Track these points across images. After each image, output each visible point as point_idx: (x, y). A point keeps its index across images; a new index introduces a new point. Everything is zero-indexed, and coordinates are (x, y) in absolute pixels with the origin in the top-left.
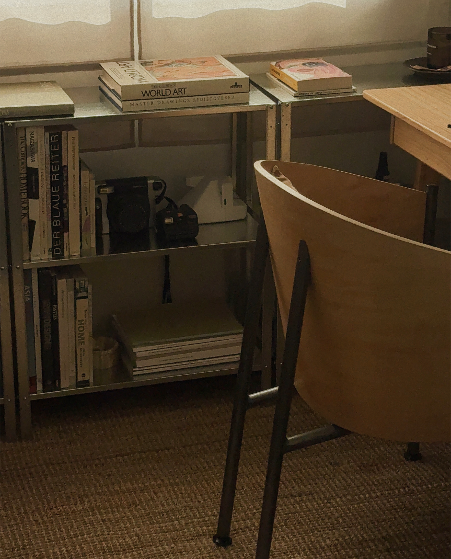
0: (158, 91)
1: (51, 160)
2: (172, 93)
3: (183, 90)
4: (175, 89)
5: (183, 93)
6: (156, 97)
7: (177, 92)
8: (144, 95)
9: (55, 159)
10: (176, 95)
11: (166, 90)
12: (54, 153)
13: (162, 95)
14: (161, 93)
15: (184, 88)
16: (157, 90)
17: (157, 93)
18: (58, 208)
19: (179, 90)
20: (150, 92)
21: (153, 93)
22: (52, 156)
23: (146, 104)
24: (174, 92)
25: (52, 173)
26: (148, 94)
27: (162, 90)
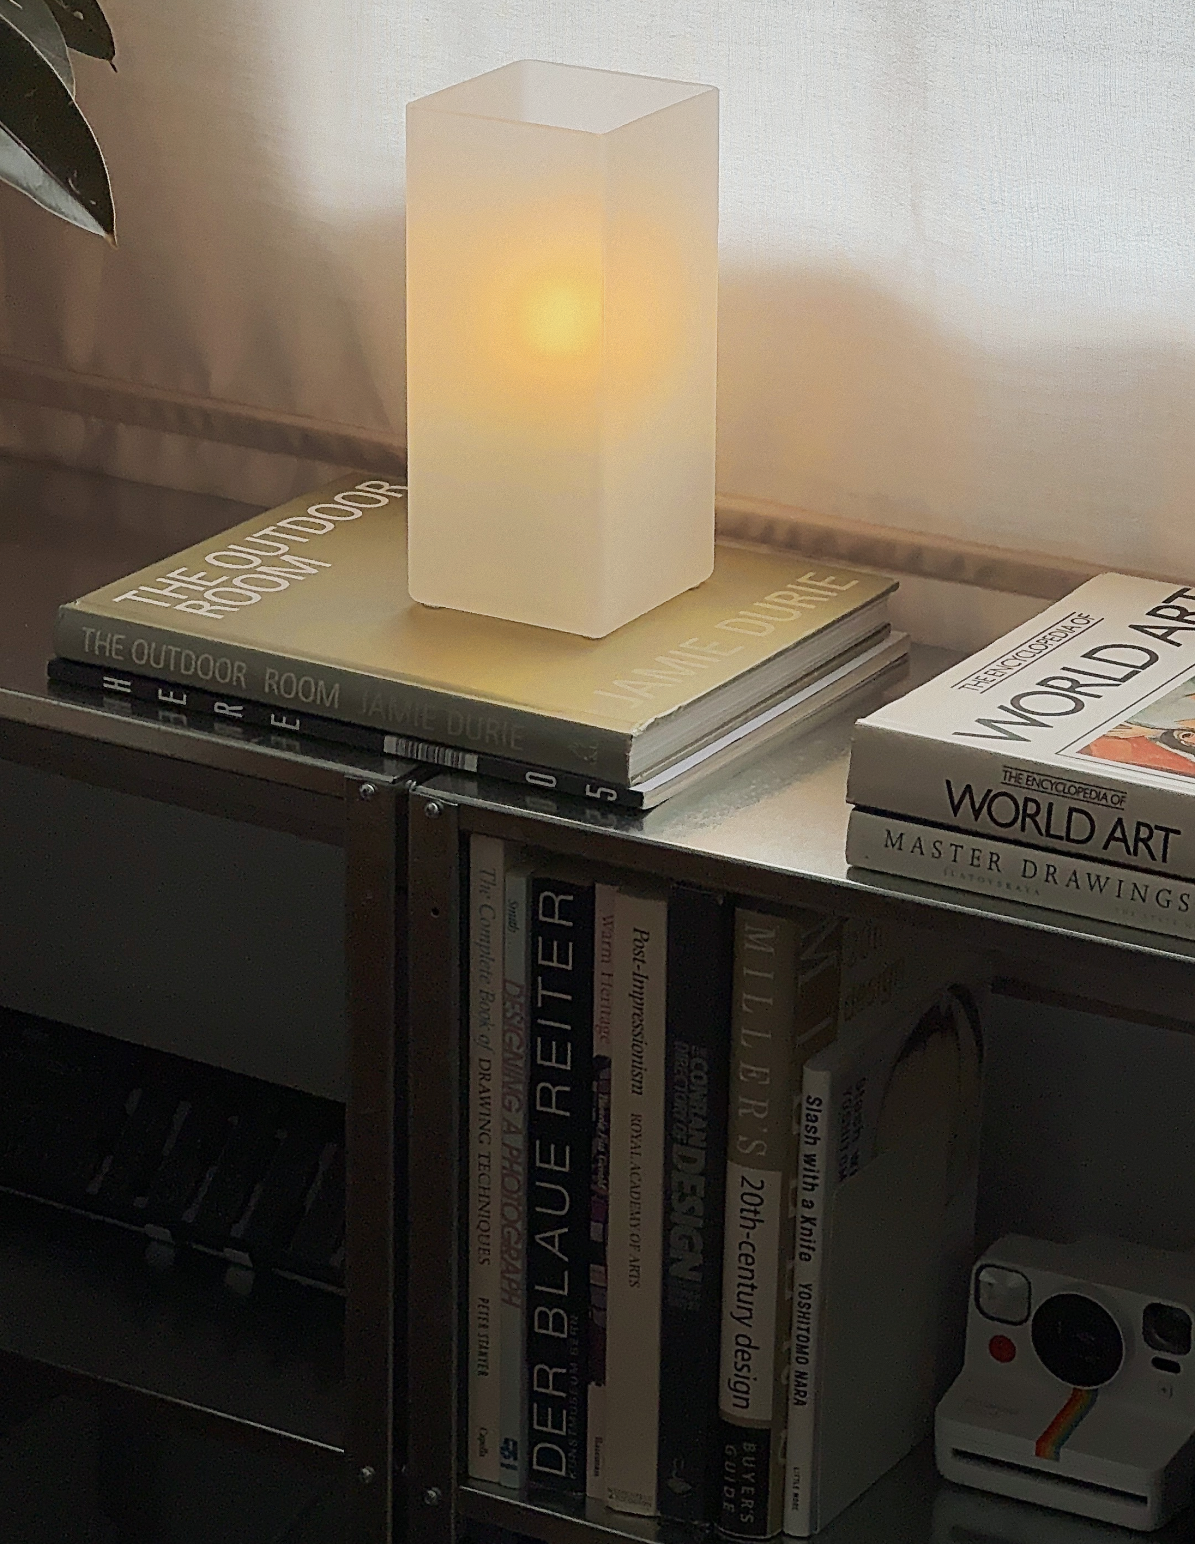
0: (1031, 808)
1: (535, 1013)
2: (1102, 835)
3: (1159, 835)
4: (1120, 821)
5: (1159, 854)
6: (1014, 832)
7: (1124, 840)
8: (956, 809)
9: (550, 1008)
10: (1117, 851)
11: (1072, 810)
12: (552, 978)
13: (1048, 835)
14: (1041, 819)
15: (1167, 831)
16: (1027, 800)
17: (1023, 815)
18: (560, 1250)
19: (1138, 831)
20: (990, 798)
21: (1003, 810)
22: (541, 992)
23: (964, 856)
24: (1112, 837)
25: (536, 1074)
26: (977, 806)
27: (1051, 805)
